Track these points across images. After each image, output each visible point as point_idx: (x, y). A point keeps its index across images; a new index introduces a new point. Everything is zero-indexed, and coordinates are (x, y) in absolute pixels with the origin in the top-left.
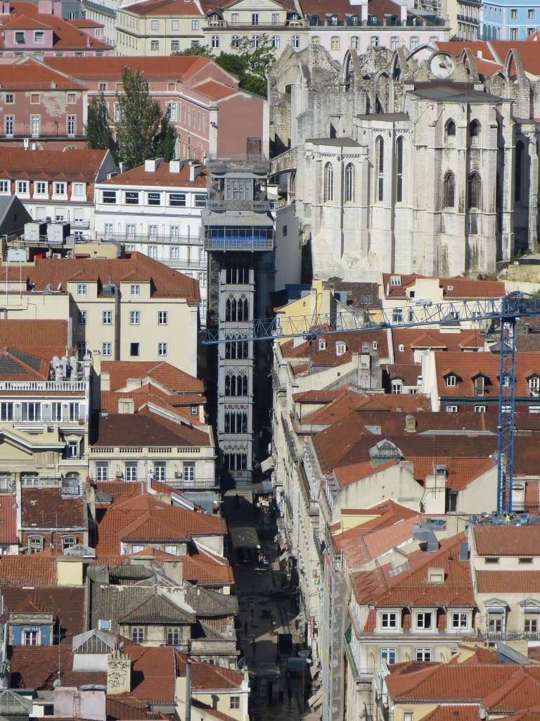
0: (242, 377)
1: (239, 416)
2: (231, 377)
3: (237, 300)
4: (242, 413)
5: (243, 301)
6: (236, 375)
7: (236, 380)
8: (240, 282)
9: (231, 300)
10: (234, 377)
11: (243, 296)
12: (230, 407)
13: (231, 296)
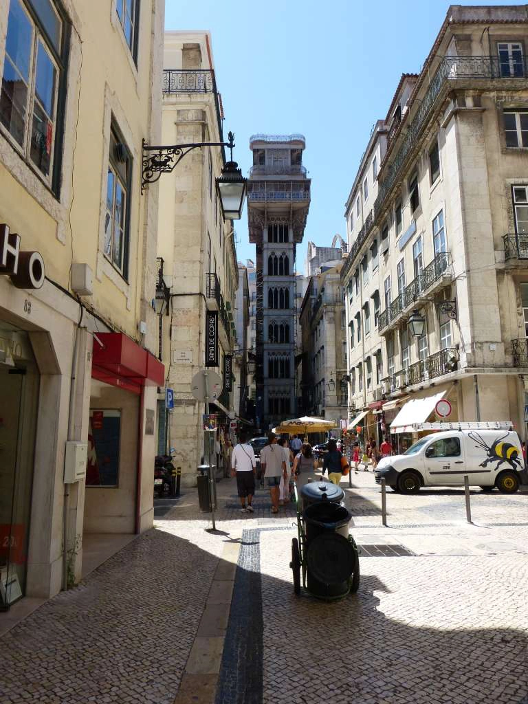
0: (284, 325)
1: (282, 362)
2: (273, 326)
3: (278, 257)
4: (285, 359)
5: (284, 257)
6: (279, 324)
7: (279, 329)
8: (281, 241)
9: (273, 257)
10: (276, 326)
11: (284, 253)
12: (273, 354)
13: (273, 253)
